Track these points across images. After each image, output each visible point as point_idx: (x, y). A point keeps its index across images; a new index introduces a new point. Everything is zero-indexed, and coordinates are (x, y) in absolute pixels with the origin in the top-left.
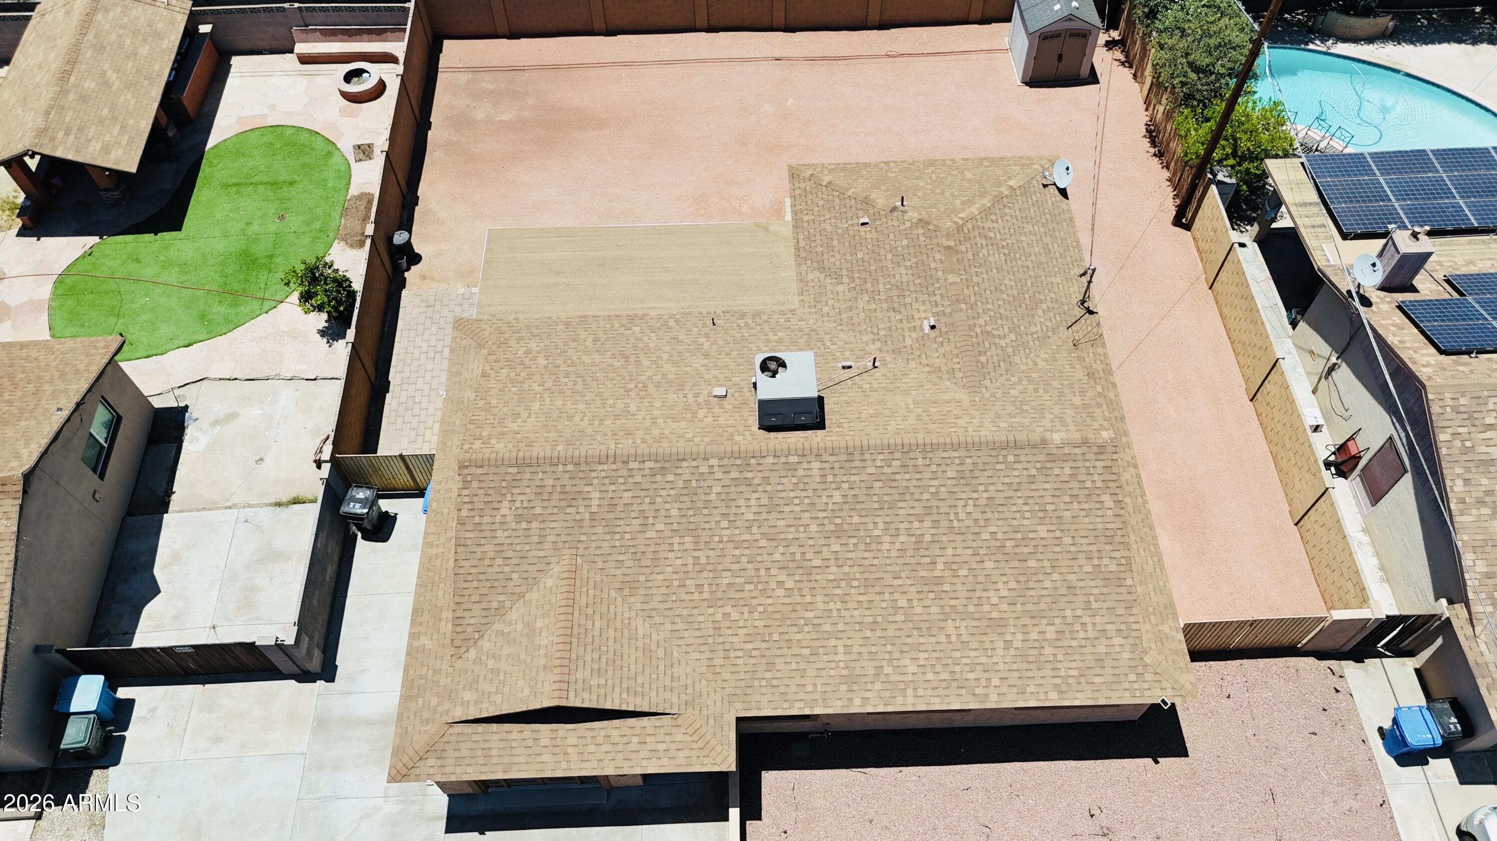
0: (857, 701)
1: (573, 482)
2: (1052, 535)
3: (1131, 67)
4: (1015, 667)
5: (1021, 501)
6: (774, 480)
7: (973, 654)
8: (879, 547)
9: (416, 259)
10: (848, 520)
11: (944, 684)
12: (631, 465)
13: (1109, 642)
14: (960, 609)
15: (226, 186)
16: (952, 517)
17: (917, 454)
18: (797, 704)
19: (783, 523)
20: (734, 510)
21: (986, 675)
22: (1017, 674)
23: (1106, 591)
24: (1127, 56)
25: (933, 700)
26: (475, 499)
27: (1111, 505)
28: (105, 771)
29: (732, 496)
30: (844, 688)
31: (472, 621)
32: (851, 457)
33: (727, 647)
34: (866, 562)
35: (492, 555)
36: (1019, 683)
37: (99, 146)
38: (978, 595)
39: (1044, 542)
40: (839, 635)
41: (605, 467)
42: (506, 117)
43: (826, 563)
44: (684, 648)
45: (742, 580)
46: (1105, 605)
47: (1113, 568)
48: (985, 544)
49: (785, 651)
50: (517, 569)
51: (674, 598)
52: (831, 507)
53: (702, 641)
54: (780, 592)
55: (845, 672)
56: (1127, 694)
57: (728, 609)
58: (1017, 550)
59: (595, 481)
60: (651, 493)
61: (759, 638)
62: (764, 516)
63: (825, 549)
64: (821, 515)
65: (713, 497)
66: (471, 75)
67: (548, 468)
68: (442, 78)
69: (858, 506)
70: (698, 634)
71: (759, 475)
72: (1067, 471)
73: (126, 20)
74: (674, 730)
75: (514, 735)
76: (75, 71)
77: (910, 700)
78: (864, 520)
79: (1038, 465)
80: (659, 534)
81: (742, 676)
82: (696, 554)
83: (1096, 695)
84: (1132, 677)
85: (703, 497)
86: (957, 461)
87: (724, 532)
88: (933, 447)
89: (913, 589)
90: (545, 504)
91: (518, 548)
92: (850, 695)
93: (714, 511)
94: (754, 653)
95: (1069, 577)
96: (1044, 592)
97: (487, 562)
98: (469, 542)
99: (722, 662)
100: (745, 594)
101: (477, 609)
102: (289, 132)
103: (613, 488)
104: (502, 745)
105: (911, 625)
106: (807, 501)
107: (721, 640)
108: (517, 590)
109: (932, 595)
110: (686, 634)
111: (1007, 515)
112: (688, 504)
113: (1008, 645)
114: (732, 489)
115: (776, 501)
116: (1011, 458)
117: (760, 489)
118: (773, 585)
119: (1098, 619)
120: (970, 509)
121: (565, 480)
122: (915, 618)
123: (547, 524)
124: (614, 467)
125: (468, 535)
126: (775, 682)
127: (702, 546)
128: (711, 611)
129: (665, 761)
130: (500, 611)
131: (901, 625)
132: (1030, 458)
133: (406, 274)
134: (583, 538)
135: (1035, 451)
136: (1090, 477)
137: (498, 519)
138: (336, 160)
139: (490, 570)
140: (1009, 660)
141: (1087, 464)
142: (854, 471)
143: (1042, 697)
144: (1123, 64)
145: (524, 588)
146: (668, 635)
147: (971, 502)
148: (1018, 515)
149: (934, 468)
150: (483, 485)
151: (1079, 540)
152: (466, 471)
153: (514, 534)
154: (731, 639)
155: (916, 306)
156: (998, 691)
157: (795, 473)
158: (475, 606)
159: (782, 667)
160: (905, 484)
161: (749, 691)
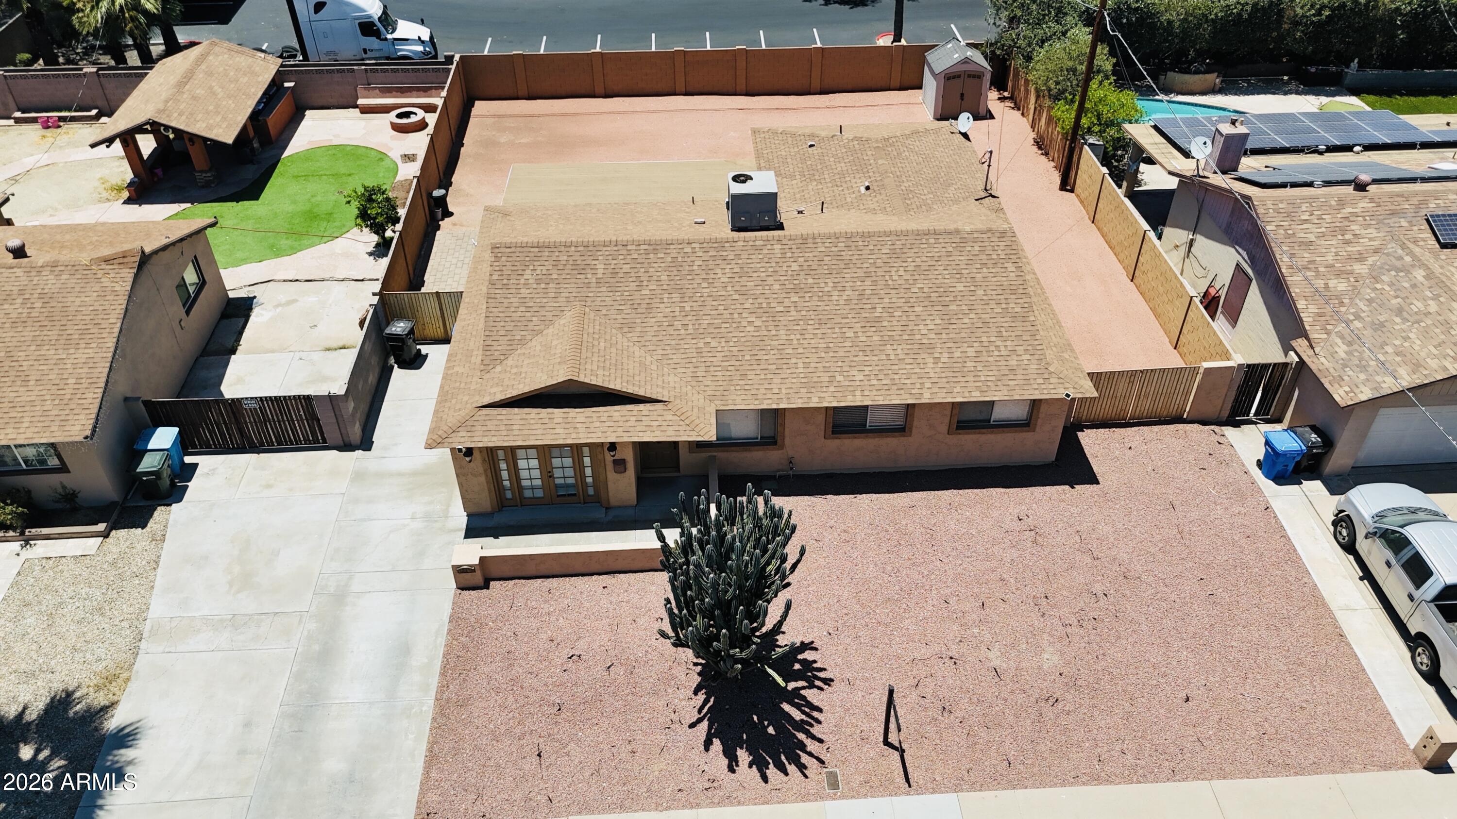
0: (815, 399)
1: (583, 258)
2: (968, 289)
3: (1019, 109)
4: (943, 375)
5: (942, 268)
6: (744, 255)
7: (908, 367)
8: (830, 298)
9: (448, 214)
10: (804, 281)
11: (886, 387)
12: (629, 247)
13: (1019, 358)
14: (897, 338)
15: (296, 177)
16: (887, 278)
17: (857, 239)
18: (766, 402)
19: (752, 284)
20: (712, 276)
21: (920, 381)
22: (945, 380)
23: (1013, 324)
24: (1015, 104)
25: (877, 398)
26: (504, 268)
27: (1014, 269)
28: (168, 508)
29: (710, 267)
30: (804, 390)
31: (499, 348)
32: (805, 241)
33: (708, 364)
34: (820, 308)
35: (517, 305)
36: (947, 385)
37: (204, 125)
38: (910, 328)
39: (962, 294)
40: (799, 356)
41: (609, 248)
42: (524, 141)
43: (787, 309)
44: (673, 366)
45: (720, 321)
46: (1013, 334)
47: (1018, 309)
48: (914, 295)
49: (755, 367)
50: (536, 314)
51: (664, 333)
52: (790, 273)
53: (688, 361)
54: (751, 328)
55: (803, 380)
56: (1037, 392)
57: (708, 340)
58: (940, 299)
59: (600, 258)
60: (646, 265)
61: (734, 358)
62: (737, 279)
63: (786, 300)
64: (782, 278)
65: (695, 268)
66: (496, 119)
67: (563, 249)
68: (472, 122)
69: (812, 272)
70: (684, 356)
71: (732, 253)
72: (977, 248)
73: (231, 62)
74: (665, 413)
75: (533, 416)
76: (189, 84)
77: (859, 398)
78: (816, 281)
79: (954, 245)
80: (653, 292)
81: (720, 383)
82: (682, 305)
83: (1011, 393)
84: (1041, 381)
85: (687, 268)
86: (890, 243)
87: (704, 290)
88: (870, 235)
89: (859, 325)
90: (560, 272)
91: (538, 300)
92: (809, 395)
93: (696, 277)
94: (729, 368)
95: (983, 316)
96: (964, 326)
97: (513, 309)
98: (498, 296)
99: (704, 373)
100: (723, 330)
101: (503, 341)
102: (349, 148)
103: (615, 262)
104: (522, 422)
105: (857, 349)
106: (771, 269)
107: (703, 360)
108: (536, 328)
109: (874, 329)
110: (674, 357)
111: (931, 277)
112: (676, 273)
113: (937, 361)
114: (711, 262)
115: (746, 270)
116: (932, 241)
117: (733, 262)
118: (744, 324)
119: (1008, 343)
120: (901, 273)
121: (577, 256)
122: (860, 344)
123: (561, 285)
124: (616, 248)
125: (497, 291)
126: (747, 387)
127: (686, 299)
128: (694, 341)
129: (658, 433)
130: (522, 342)
131: (848, 349)
132: (947, 240)
133: (440, 223)
134: (590, 295)
135: (950, 236)
136: (995, 252)
137: (522, 281)
138: (386, 163)
139: (514, 314)
140: (937, 370)
141: (992, 244)
142: (807, 250)
143: (967, 395)
144: (1013, 108)
145: (542, 327)
146: (660, 357)
147: (902, 269)
148: (940, 277)
149: (871, 247)
150: (510, 259)
151: (989, 292)
152: (497, 250)
153: (535, 291)
154: (711, 359)
155: (853, 181)
156: (930, 391)
157: (761, 252)
158: (501, 338)
159: (753, 377)
160: (849, 258)
161: (725, 393)
